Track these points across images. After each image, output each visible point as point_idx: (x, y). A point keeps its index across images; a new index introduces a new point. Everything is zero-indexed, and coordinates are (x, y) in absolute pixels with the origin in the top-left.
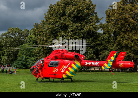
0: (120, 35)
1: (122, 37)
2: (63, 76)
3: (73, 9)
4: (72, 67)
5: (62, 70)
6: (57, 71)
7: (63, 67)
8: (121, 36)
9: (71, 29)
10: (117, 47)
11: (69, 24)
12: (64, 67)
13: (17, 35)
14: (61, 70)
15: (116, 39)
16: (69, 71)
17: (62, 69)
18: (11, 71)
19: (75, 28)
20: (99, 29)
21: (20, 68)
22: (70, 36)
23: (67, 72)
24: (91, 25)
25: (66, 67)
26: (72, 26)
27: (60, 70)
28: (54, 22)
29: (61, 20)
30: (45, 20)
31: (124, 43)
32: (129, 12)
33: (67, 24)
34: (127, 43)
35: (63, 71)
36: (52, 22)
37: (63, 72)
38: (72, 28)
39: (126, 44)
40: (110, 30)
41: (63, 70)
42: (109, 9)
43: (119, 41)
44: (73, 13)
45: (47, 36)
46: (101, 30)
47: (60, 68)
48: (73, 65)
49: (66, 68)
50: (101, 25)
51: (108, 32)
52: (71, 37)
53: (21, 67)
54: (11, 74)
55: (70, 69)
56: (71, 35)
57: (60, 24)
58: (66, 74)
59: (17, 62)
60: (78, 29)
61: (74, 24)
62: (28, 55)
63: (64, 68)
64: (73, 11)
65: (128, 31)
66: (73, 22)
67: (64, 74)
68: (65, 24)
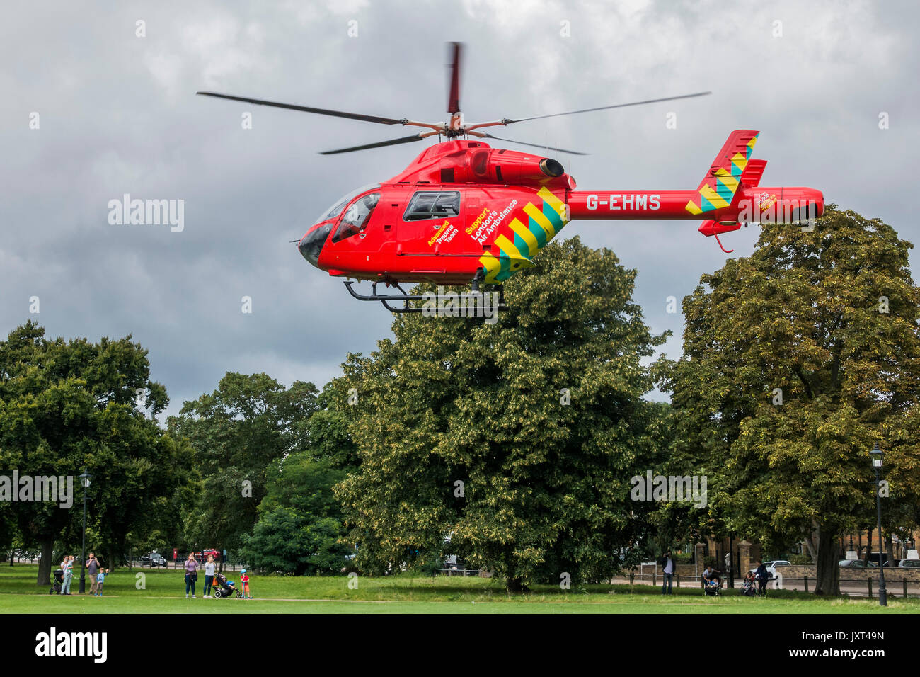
0: (754, 417)
1: (765, 424)
2: (482, 260)
3: (528, 288)
4: (524, 219)
5: (480, 231)
6: (450, 238)
7: (481, 218)
8: (761, 418)
9: (517, 384)
10: (737, 469)
11: (510, 361)
12: (489, 220)
13: (260, 407)
14: (474, 234)
15: (736, 435)
16: (511, 235)
17: (475, 226)
18: (225, 585)
19: (538, 381)
20: (655, 385)
21: (270, 569)
22: (516, 412)
23: (502, 241)
24: (616, 367)
25: (496, 217)
26: (521, 371)
27: (469, 231)
28: (435, 349)
29: (470, 340)
30: (395, 340)
31: (776, 452)
32: (797, 308)
33: (499, 359)
34: (789, 453)
35: (485, 237)
36: (427, 347)
37: (481, 241)
38: (524, 381)
39: (787, 458)
40: (704, 390)
41: (484, 232)
42: (699, 291)
43: (753, 440)
44: (527, 310)
45: (403, 414)
46: (665, 389)
47: (469, 225)
48: (530, 209)
49: (497, 223)
50: (663, 366)
51: (697, 398)
52: (521, 420)
53: (276, 564)
54: (224, 596)
55: (516, 225)
56: (522, 409)
57: (467, 361)
58: (495, 251)
59: (256, 539)
60: (551, 382)
61: (532, 360)
62: (307, 508)
63: (485, 224)
64: (530, 301)
65: (795, 395)
66: (529, 352)
67: (487, 253)
68: (490, 361)
